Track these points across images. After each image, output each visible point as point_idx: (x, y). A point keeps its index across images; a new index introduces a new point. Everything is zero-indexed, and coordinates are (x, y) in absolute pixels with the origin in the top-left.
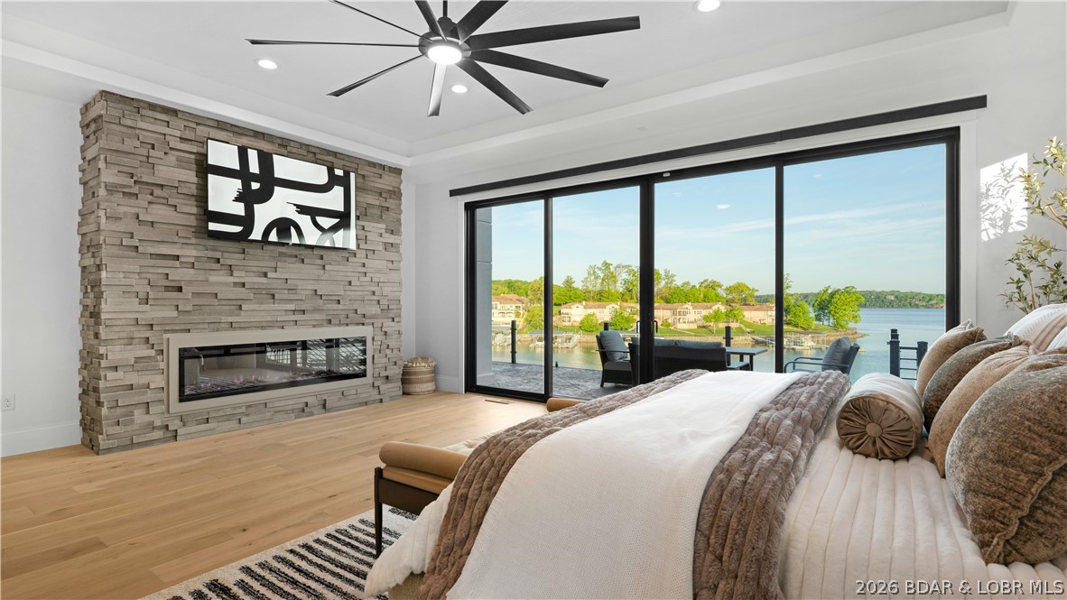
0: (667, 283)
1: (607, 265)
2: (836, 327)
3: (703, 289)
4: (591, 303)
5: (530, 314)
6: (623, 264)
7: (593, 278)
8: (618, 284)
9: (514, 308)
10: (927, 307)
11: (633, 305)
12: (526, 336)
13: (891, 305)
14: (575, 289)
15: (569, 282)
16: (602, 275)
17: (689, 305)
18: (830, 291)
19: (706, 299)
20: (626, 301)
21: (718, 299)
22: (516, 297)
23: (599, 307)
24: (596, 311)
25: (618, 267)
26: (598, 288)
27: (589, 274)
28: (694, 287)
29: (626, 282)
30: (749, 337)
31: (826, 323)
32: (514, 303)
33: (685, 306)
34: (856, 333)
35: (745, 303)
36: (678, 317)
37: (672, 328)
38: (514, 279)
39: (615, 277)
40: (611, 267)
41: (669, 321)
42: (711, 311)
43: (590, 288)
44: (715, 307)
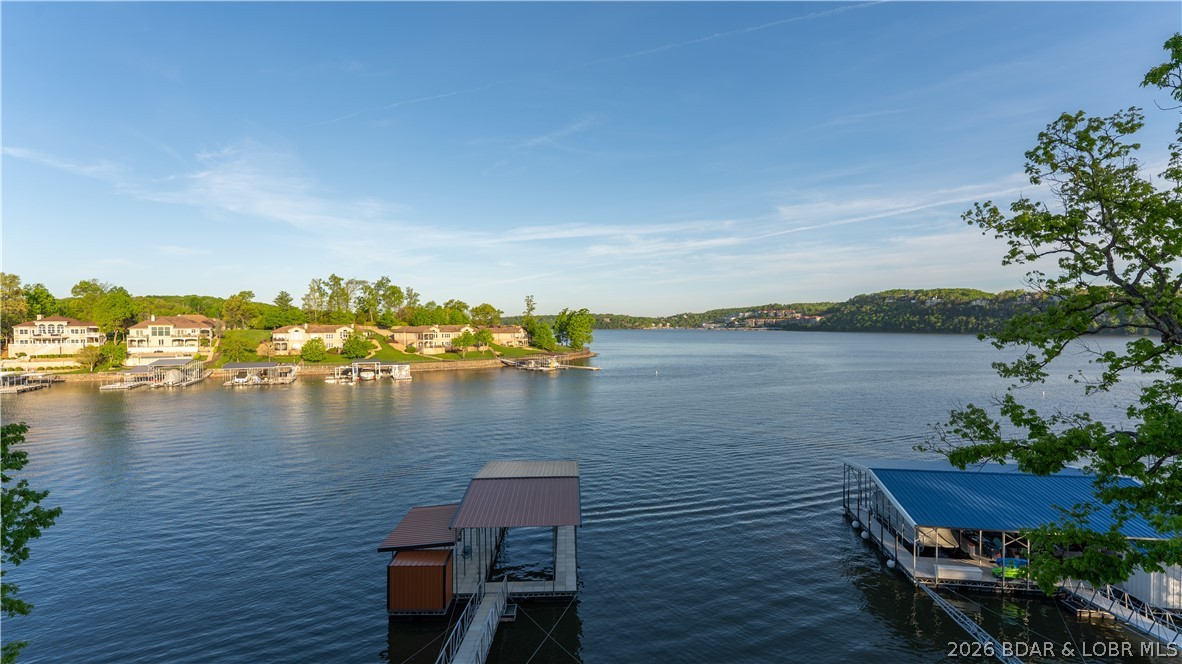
0: (409, 303)
1: (335, 280)
2: (574, 347)
3: (448, 310)
4: (315, 326)
5: (224, 341)
6: (358, 279)
7: (317, 294)
8: (351, 303)
9: (198, 332)
10: (632, 328)
11: (370, 328)
12: (219, 370)
13: (607, 327)
14: (292, 308)
15: (284, 299)
16: (330, 292)
17: (435, 328)
18: (568, 313)
19: (453, 321)
20: (362, 324)
21: (465, 320)
22: (204, 318)
23: (327, 331)
24: (323, 336)
25: (350, 282)
26: (325, 308)
27: (312, 289)
28: (439, 307)
29: (360, 300)
30: (499, 360)
31: (565, 344)
32: (199, 326)
33: (432, 329)
34: (589, 353)
35: (491, 324)
36: (424, 341)
37: (418, 354)
38: (200, 294)
39: (347, 294)
40: (342, 282)
41: (414, 346)
42: (461, 334)
43: (314, 308)
44: (463, 330)
